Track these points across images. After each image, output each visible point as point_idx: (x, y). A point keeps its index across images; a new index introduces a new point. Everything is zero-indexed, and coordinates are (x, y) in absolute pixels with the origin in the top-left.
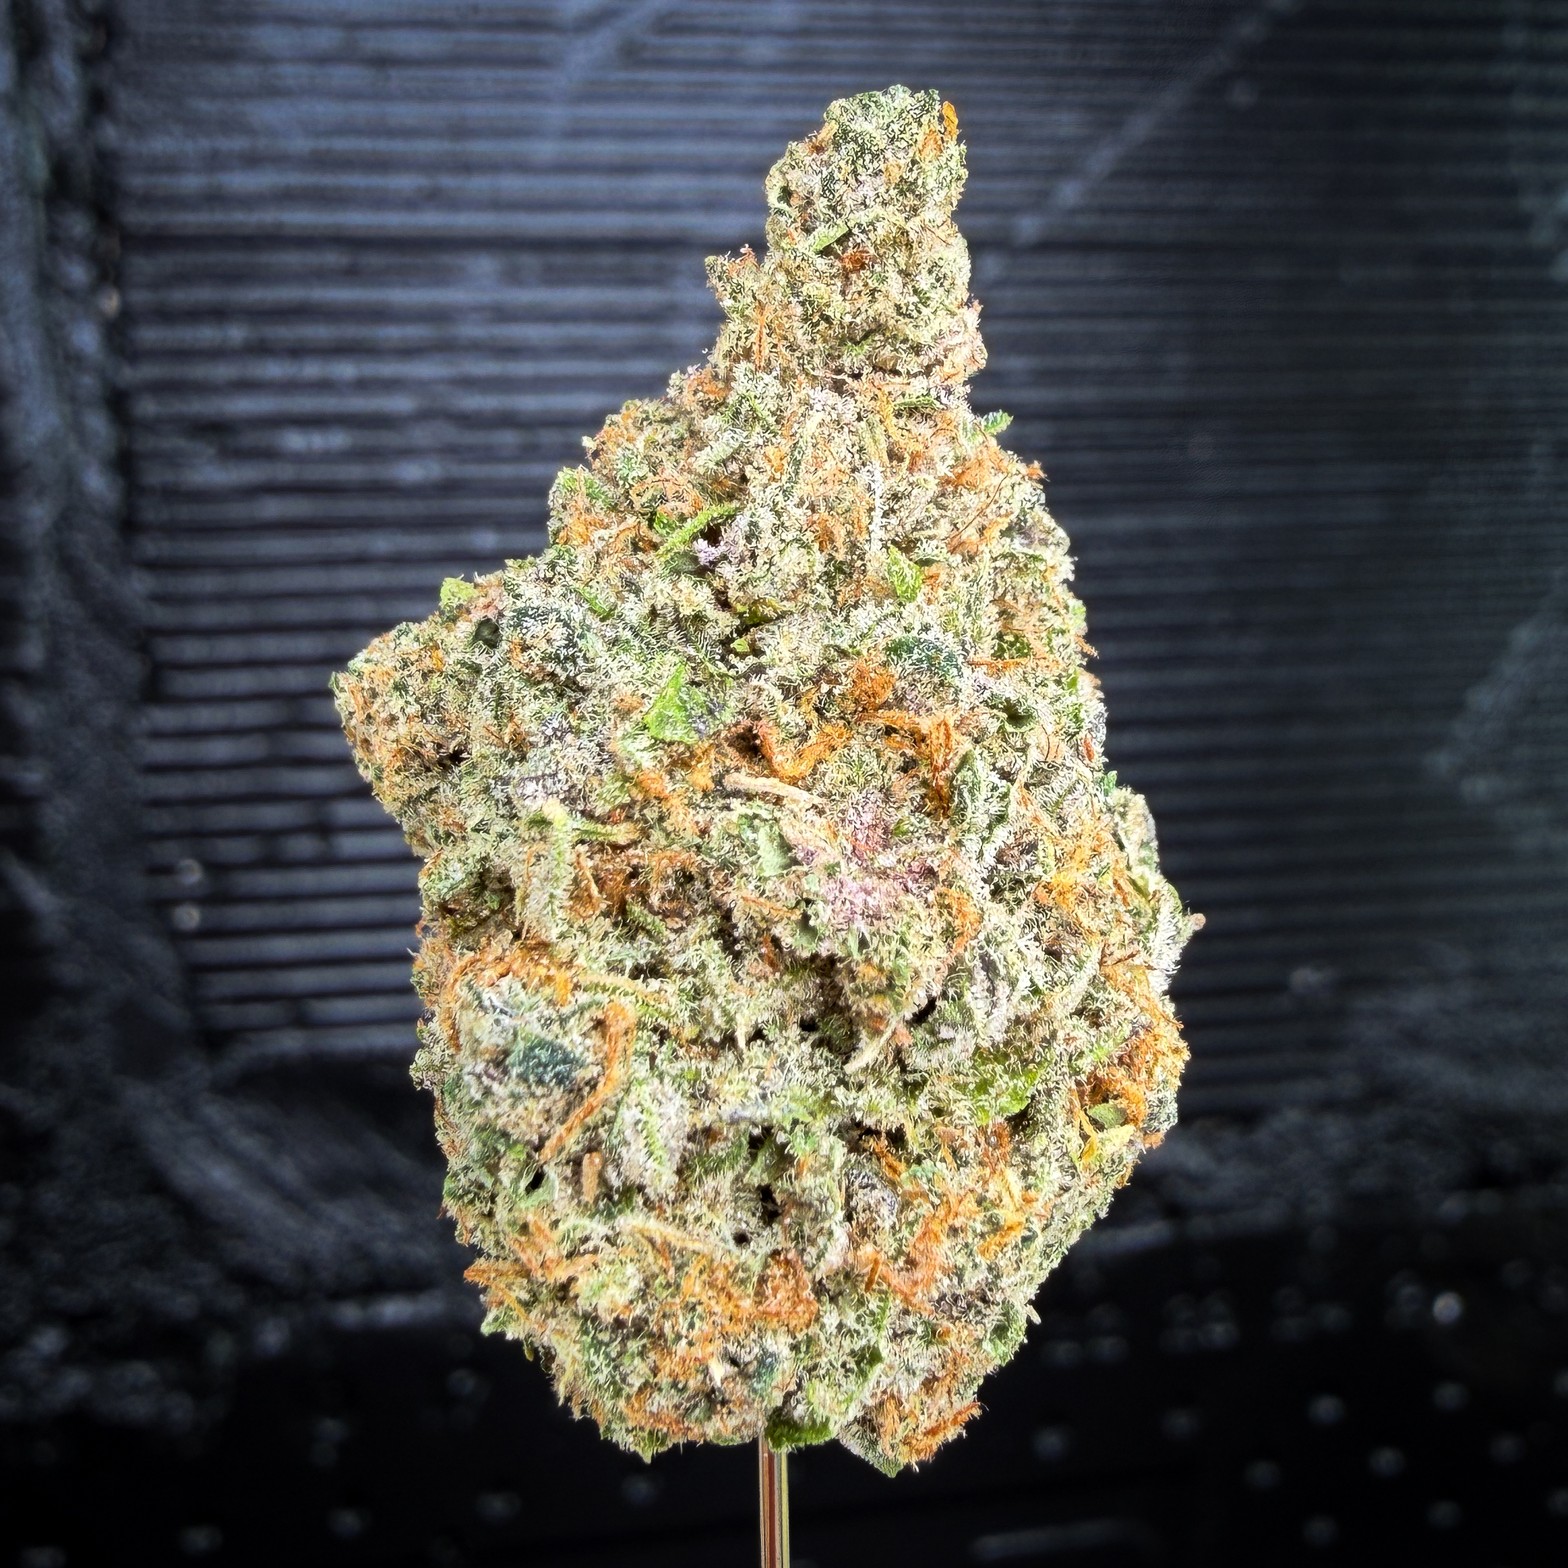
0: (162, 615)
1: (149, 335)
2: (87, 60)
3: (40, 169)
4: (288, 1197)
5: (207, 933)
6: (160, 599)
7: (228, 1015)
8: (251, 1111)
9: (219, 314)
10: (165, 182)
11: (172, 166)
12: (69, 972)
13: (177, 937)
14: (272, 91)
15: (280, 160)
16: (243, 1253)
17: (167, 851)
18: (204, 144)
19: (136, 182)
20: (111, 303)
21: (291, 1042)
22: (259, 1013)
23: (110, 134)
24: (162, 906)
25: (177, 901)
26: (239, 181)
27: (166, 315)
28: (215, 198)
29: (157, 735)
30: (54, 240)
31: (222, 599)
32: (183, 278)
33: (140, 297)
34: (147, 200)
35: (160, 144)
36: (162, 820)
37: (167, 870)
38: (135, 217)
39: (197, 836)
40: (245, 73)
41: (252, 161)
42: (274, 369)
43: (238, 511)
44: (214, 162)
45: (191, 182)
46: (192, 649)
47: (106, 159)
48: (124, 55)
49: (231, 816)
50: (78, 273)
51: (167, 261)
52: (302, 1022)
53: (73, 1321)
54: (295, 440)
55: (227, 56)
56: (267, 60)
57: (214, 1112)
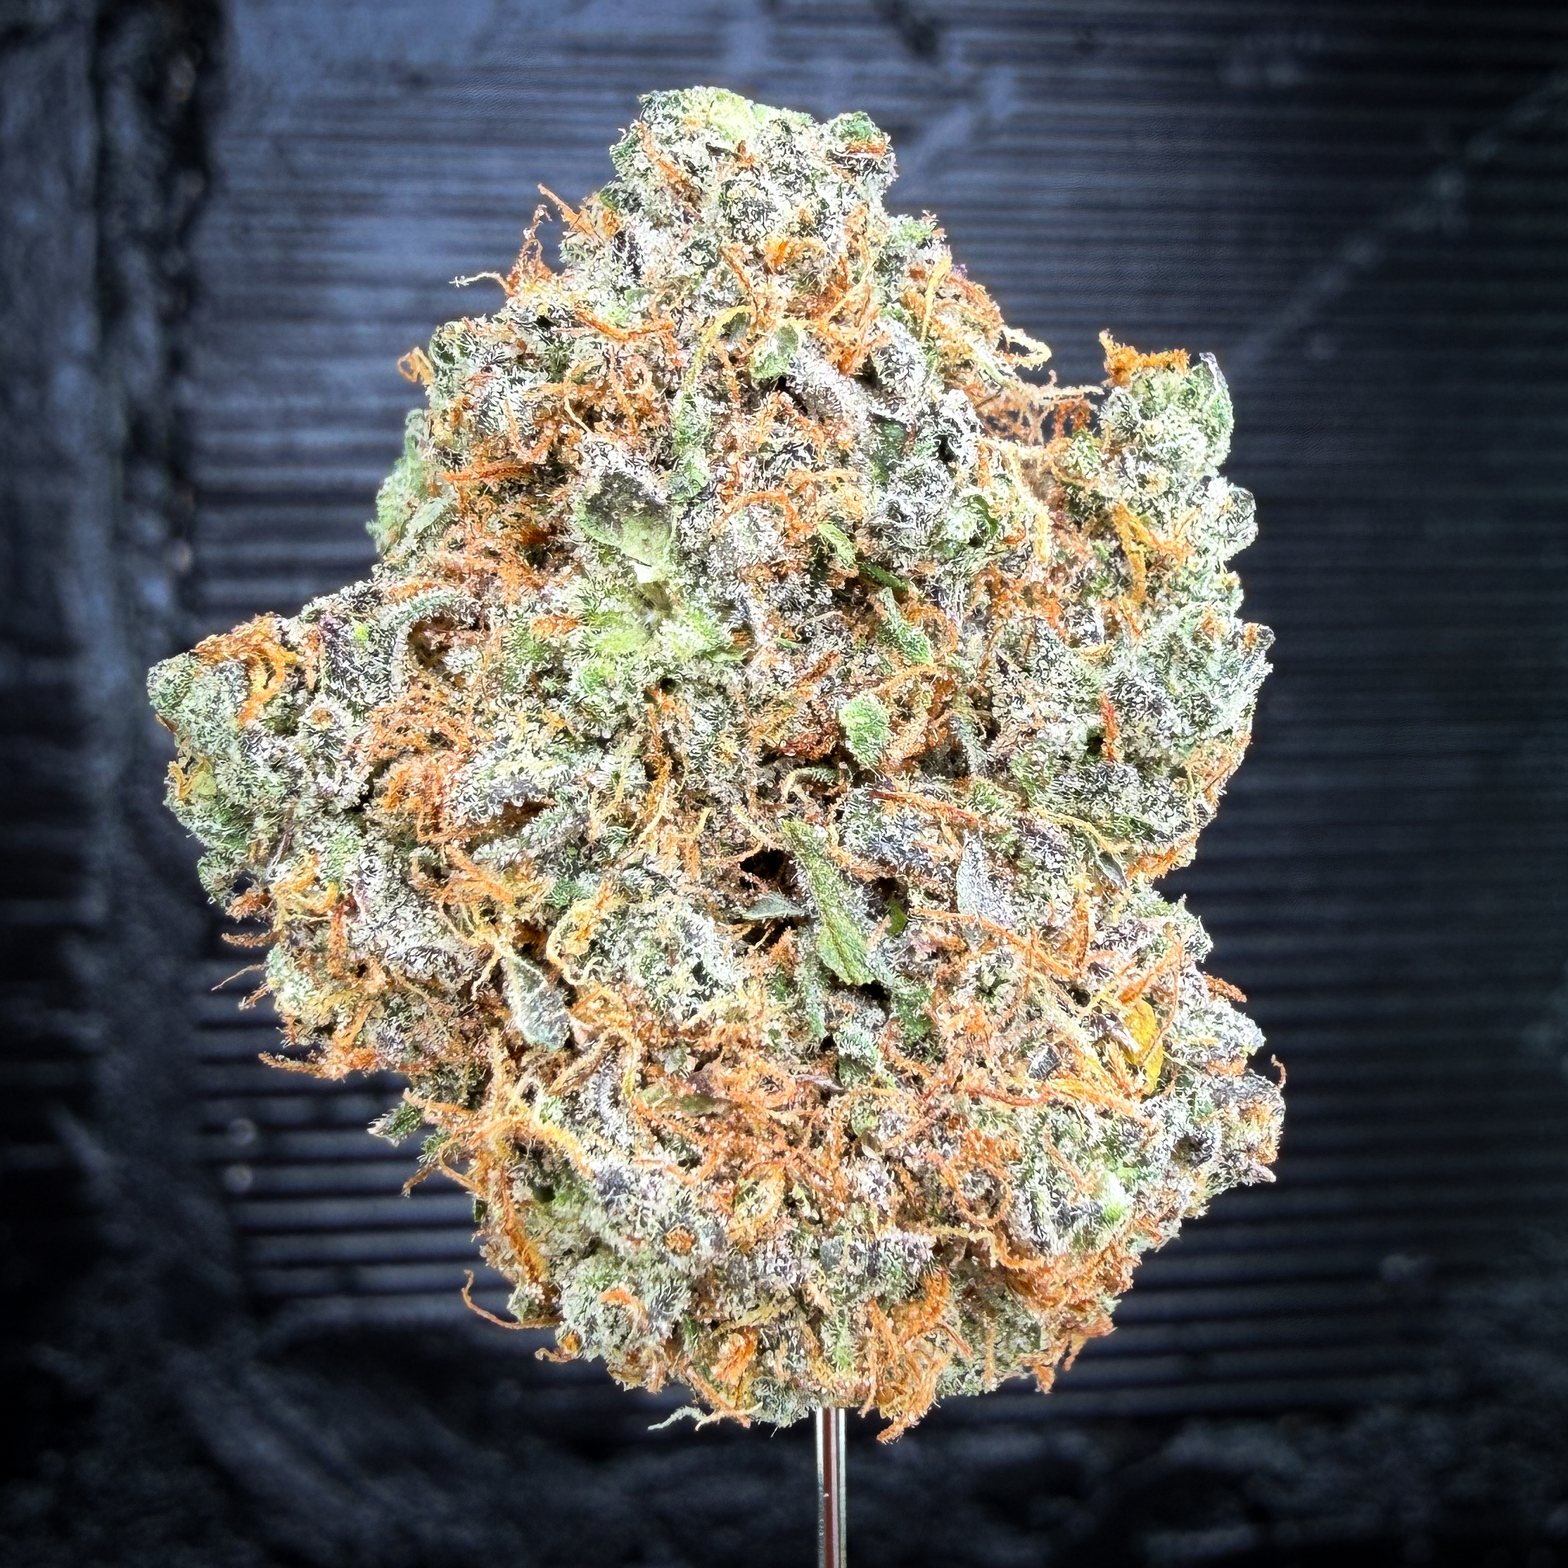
2: (169, 320)
3: (119, 428)
4: (333, 1473)
5: (258, 1195)
7: (278, 1280)
8: (297, 1380)
10: (240, 439)
11: (245, 423)
12: (120, 1232)
13: (229, 1198)
14: (345, 351)
15: (352, 418)
16: (286, 1531)
17: (221, 1109)
18: (278, 403)
19: (211, 439)
20: (183, 558)
21: (339, 1310)
22: (309, 1278)
23: (188, 393)
24: (215, 1165)
25: (228, 1161)
26: (313, 438)
27: (237, 570)
28: (287, 455)
30: (130, 496)
32: (255, 533)
33: (212, 552)
34: (223, 458)
35: (237, 403)
36: (217, 1078)
37: (217, 1129)
38: (211, 475)
39: (252, 1095)
40: (320, 332)
41: (324, 418)
44: (288, 420)
45: (266, 440)
47: (182, 418)
48: (203, 316)
50: (151, 528)
51: (240, 517)
52: (352, 1289)
55: (303, 316)
56: (341, 319)
57: (260, 1381)
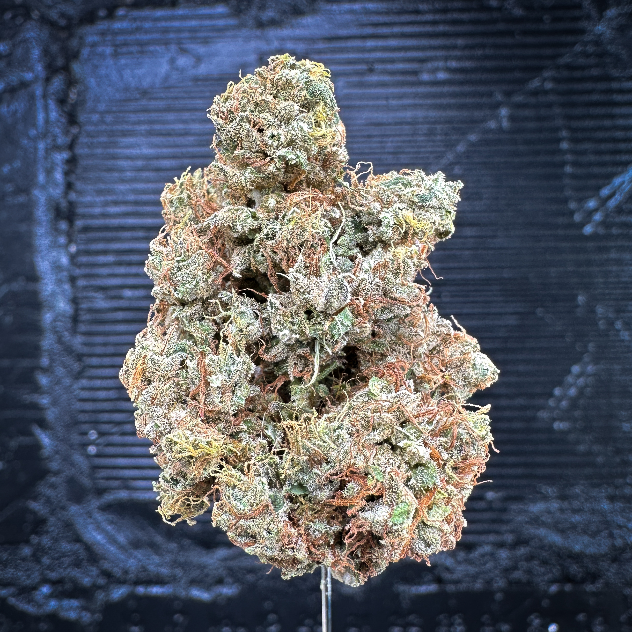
0: (86, 350)
1: (84, 259)
2: (67, 174)
4: (121, 547)
5: (98, 455)
6: (85, 344)
7: (103, 483)
8: (110, 517)
9: (105, 252)
10: (90, 210)
11: (91, 205)
12: (54, 465)
13: (88, 456)
14: (123, 181)
15: (125, 203)
16: (106, 565)
17: (85, 427)
19: (80, 210)
20: (73, 249)
21: (123, 495)
22: (116, 483)
23: (73, 196)
24: (85, 445)
25: (88, 444)
26: (112, 210)
27: (88, 253)
28: (104, 215)
29: (83, 389)
30: (56, 230)
31: (105, 344)
32: (95, 241)
33: (82, 247)
34: (84, 216)
35: (88, 199)
36: (82, 417)
37: (85, 434)
39: (95, 423)
40: (115, 175)
41: (116, 203)
42: (122, 270)
43: (110, 316)
44: (105, 204)
45: (97, 210)
46: (95, 361)
47: (71, 204)
48: (79, 171)
49: (106, 417)
50: (62, 240)
51: (90, 235)
52: (127, 488)
53: (53, 583)
54: (128, 293)
55: (110, 170)
56: (121, 170)
57: (99, 516)
